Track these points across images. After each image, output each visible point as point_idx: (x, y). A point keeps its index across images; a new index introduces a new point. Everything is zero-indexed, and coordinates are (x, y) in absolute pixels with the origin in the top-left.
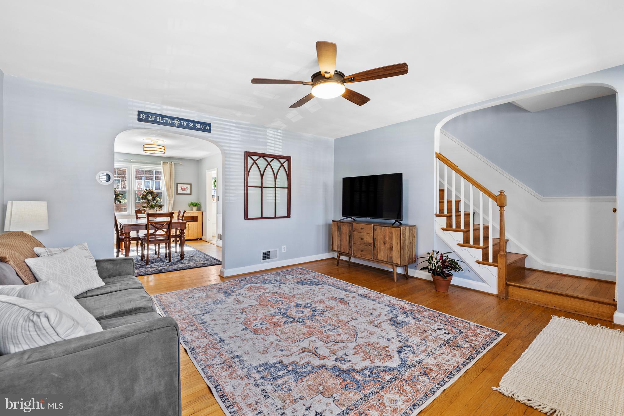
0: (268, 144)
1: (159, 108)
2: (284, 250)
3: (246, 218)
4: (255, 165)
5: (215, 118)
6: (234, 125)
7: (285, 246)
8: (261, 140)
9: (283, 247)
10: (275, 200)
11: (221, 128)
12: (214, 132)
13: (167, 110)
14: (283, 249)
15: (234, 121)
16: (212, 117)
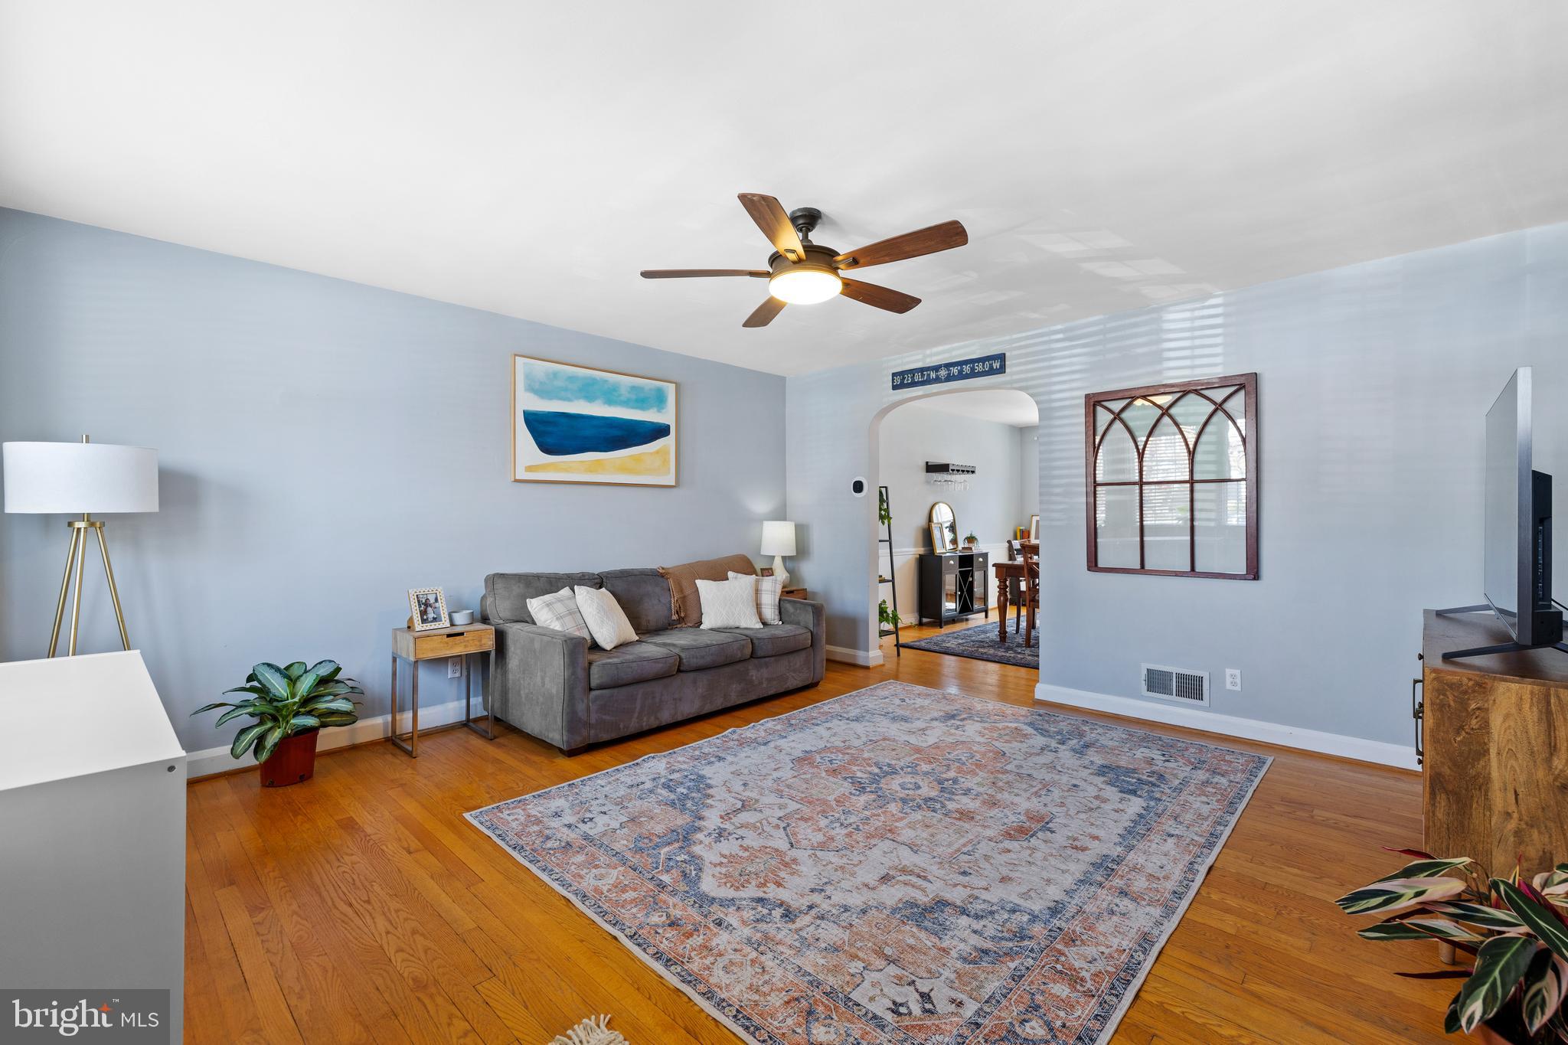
0: (1167, 354)
1: (920, 357)
2: (1234, 684)
3: (1093, 564)
4: (1118, 425)
5: (1015, 336)
6: (1060, 336)
7: (1237, 672)
8: (1140, 350)
9: (1229, 672)
10: (1192, 520)
11: (1027, 355)
12: (1015, 369)
13: (931, 355)
14: (1228, 680)
15: (1059, 327)
16: (1007, 338)
